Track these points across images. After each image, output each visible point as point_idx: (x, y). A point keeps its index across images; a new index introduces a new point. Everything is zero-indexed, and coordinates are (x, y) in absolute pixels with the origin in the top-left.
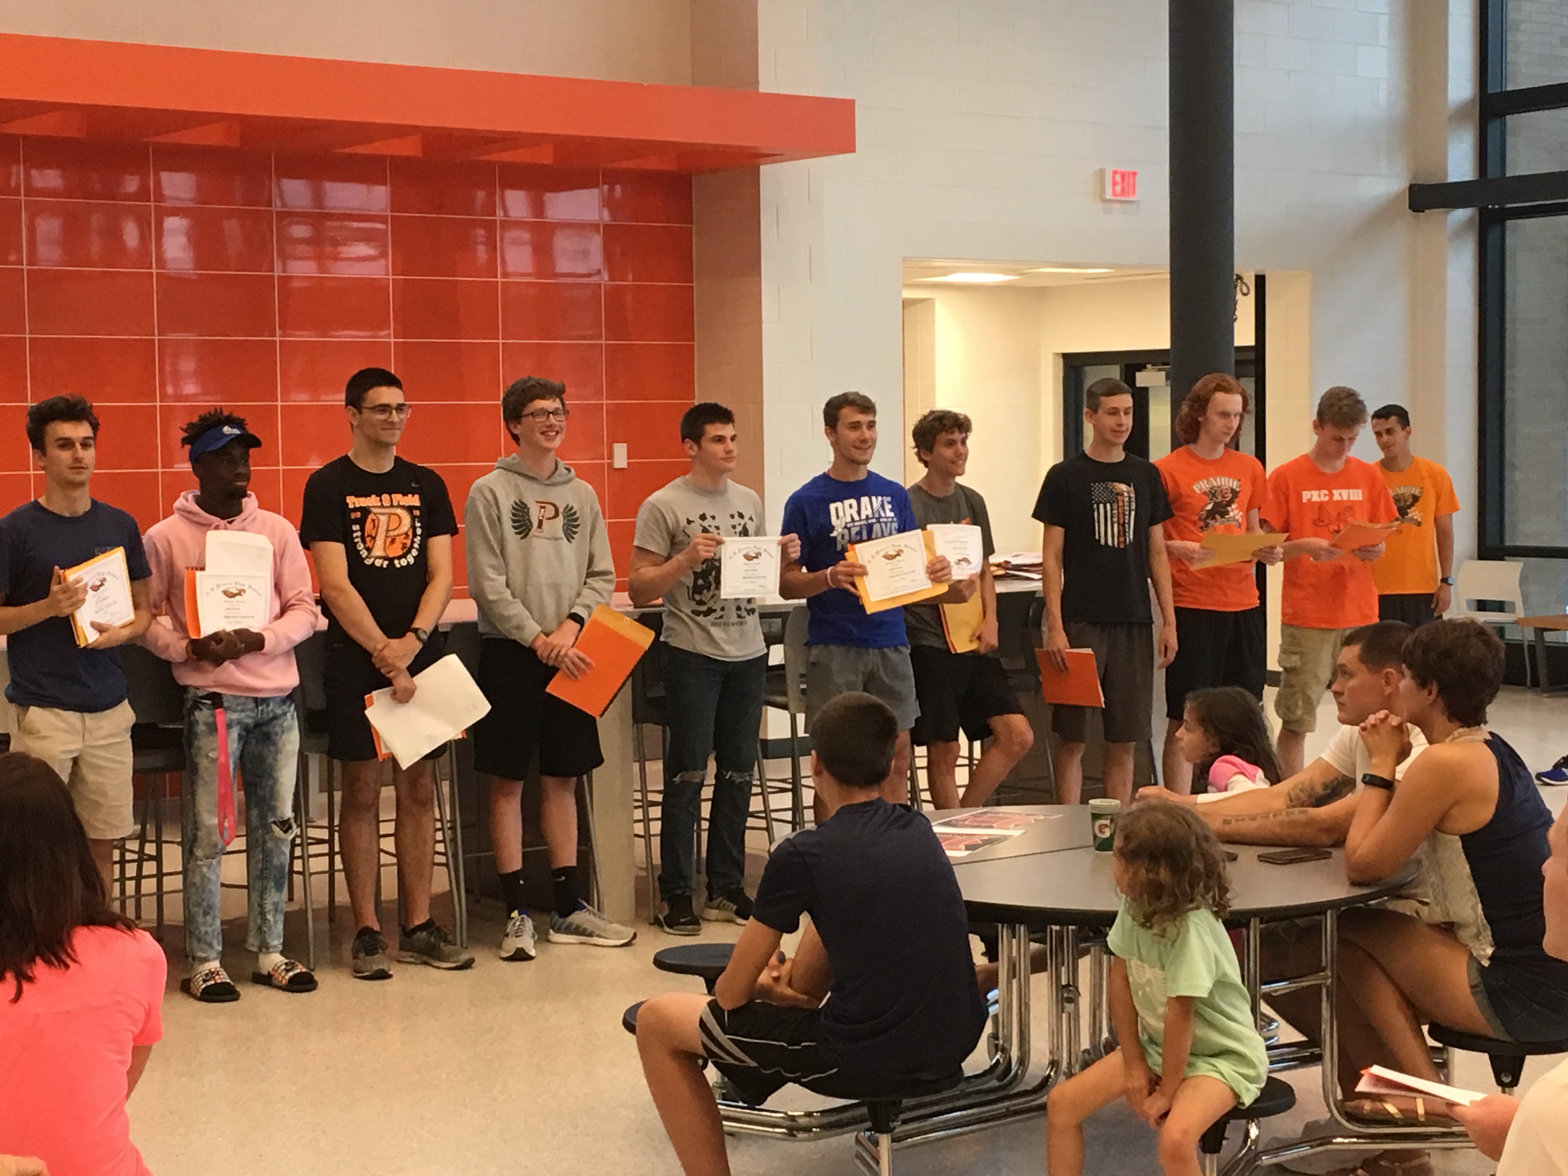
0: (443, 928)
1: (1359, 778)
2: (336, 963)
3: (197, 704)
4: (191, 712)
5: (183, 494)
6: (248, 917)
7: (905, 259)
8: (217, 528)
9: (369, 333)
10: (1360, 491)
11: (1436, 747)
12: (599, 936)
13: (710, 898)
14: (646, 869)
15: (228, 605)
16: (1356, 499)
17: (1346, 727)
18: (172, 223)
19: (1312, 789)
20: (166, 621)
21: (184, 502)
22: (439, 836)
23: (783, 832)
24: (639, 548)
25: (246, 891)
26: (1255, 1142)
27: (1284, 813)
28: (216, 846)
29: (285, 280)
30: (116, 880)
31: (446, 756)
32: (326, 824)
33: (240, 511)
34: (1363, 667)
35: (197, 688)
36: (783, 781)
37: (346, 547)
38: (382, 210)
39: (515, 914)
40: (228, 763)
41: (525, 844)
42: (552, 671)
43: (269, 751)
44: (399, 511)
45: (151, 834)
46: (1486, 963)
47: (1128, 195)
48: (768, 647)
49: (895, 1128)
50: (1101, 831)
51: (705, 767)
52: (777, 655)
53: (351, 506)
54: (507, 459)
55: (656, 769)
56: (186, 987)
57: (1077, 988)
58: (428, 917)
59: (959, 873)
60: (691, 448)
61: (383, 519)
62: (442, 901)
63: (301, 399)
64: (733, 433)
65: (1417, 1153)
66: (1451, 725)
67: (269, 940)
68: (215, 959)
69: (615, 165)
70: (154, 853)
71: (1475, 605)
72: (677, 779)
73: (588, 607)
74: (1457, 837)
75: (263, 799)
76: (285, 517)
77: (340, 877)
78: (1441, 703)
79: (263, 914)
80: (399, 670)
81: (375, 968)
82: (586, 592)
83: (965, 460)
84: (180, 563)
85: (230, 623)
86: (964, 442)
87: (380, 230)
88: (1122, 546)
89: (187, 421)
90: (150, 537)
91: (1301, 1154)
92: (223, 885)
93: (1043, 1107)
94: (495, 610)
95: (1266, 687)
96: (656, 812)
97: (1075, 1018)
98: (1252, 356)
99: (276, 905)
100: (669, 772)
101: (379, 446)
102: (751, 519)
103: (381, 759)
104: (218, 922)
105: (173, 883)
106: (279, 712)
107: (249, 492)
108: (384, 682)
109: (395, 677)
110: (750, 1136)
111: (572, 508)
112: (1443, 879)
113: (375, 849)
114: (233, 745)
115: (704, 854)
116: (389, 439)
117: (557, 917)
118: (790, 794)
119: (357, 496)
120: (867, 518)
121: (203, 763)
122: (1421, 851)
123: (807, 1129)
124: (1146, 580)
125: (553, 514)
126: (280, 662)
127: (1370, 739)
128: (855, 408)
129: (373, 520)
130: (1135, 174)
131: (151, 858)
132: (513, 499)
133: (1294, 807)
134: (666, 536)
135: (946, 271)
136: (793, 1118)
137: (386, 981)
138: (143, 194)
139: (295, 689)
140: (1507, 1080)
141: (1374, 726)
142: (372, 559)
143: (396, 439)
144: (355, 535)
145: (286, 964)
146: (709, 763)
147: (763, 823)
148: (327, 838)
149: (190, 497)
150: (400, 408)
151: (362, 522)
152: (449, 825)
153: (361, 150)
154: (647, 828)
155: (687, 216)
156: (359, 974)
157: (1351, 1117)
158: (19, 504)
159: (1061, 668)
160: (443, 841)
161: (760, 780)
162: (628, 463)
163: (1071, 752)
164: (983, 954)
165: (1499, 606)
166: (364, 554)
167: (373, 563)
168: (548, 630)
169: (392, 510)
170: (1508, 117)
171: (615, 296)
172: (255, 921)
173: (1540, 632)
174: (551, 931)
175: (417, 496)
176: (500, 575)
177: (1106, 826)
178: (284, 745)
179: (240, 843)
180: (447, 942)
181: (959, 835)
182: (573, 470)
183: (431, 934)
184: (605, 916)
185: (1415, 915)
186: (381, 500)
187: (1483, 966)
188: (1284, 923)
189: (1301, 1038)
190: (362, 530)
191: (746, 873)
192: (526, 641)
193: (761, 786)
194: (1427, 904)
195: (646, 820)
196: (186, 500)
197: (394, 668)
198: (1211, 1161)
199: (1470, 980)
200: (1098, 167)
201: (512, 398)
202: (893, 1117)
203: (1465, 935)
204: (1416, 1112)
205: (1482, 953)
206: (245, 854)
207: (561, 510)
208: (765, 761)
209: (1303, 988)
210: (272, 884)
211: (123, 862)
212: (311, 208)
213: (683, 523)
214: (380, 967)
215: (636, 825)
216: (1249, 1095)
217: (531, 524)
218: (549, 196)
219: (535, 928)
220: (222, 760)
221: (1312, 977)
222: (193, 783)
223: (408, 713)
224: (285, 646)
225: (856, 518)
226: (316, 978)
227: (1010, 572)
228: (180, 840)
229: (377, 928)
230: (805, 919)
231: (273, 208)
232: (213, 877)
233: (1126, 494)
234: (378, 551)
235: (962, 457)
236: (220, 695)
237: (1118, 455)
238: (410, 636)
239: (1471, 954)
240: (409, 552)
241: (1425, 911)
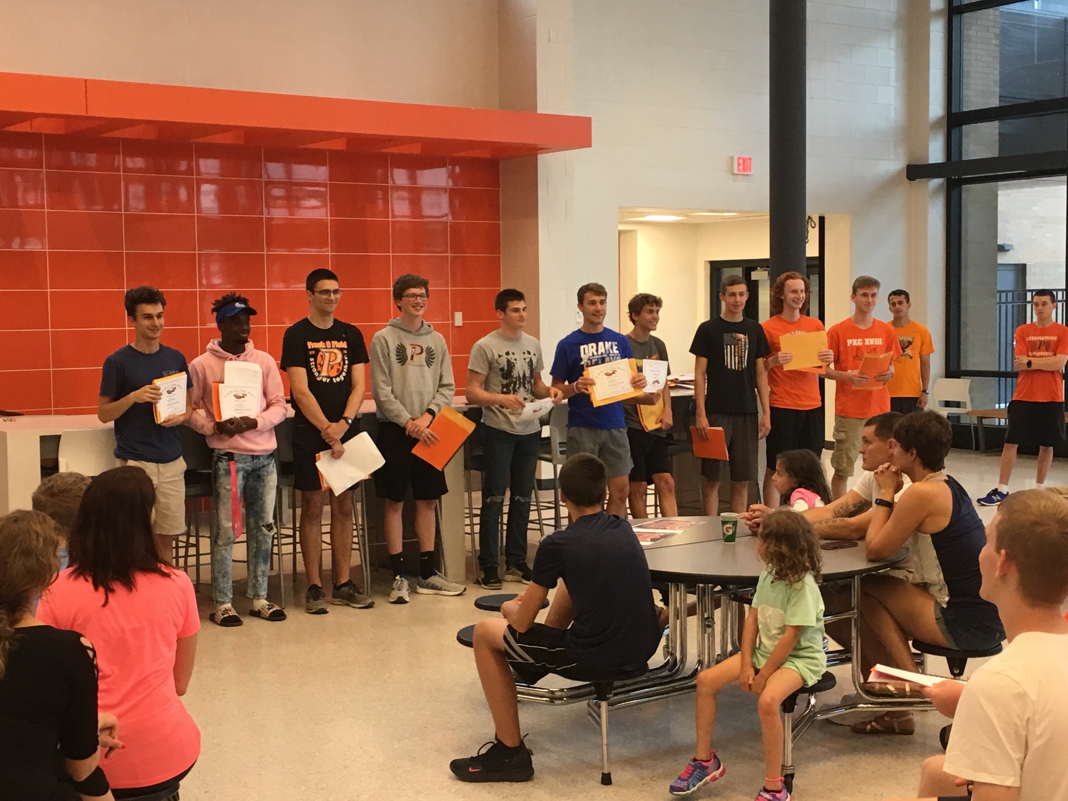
0: (357, 585)
1: (874, 501)
2: (297, 605)
3: (219, 459)
4: (216, 463)
5: (212, 340)
6: (248, 579)
7: (620, 208)
8: (231, 359)
9: (318, 250)
10: (881, 339)
11: (917, 484)
12: (445, 590)
13: (508, 569)
14: (472, 552)
15: (237, 403)
16: (878, 344)
17: (867, 472)
18: (206, 188)
19: (847, 507)
20: (202, 412)
21: (212, 345)
22: (355, 533)
23: (549, 531)
24: (472, 371)
25: (246, 564)
26: (813, 706)
27: (831, 521)
28: (229, 539)
29: (270, 220)
30: (174, 558)
31: (359, 489)
32: (292, 527)
33: (244, 350)
34: (877, 438)
35: (219, 450)
36: (550, 503)
37: (307, 370)
38: (324, 180)
39: (398, 577)
40: (237, 492)
41: (404, 538)
42: (416, 441)
43: (260, 485)
44: (336, 351)
45: (193, 533)
46: (945, 606)
47: (747, 171)
48: (541, 427)
49: (609, 698)
50: (727, 531)
51: (504, 494)
52: (546, 432)
53: (309, 347)
54: (395, 320)
55: (477, 496)
56: (212, 618)
57: (713, 619)
58: (348, 579)
59: (647, 554)
60: (501, 314)
61: (327, 355)
62: (357, 570)
63: (279, 287)
64: (524, 306)
65: (904, 713)
66: (926, 472)
67: (259, 592)
68: (228, 602)
69: (456, 155)
70: (195, 543)
71: (944, 404)
72: (488, 500)
73: (438, 405)
74: (929, 535)
75: (257, 512)
76: (269, 353)
77: (299, 557)
78: (918, 459)
79: (256, 577)
80: (336, 440)
81: (319, 607)
82: (438, 396)
83: (657, 322)
84: (210, 380)
85: (238, 413)
86: (657, 311)
87: (322, 191)
88: (740, 370)
89: (215, 299)
90: (193, 365)
91: (840, 713)
92: (234, 561)
93: (695, 686)
94: (385, 407)
95: (824, 450)
96: (477, 520)
97: (712, 635)
98: (817, 262)
99: (263, 572)
100: (484, 497)
101: (324, 313)
102: (534, 355)
103: (323, 490)
104: (231, 582)
105: (206, 559)
106: (266, 463)
107: (249, 340)
108: (326, 446)
109: (334, 445)
110: (531, 703)
111: (431, 348)
112: (921, 559)
113: (319, 541)
114: (240, 482)
115: (504, 544)
116: (330, 310)
117: (421, 579)
118: (553, 510)
119: (313, 342)
120: (602, 354)
121: (223, 492)
122: (908, 543)
123: (561, 698)
124: (754, 390)
125: (420, 351)
126: (267, 435)
127: (880, 479)
128: (592, 292)
129: (322, 356)
130: (750, 159)
131: (193, 545)
132: (397, 343)
133: (837, 517)
134: (487, 363)
135: (643, 214)
136: (552, 692)
137: (326, 615)
138: (189, 171)
139: (274, 450)
140: (957, 672)
141: (882, 472)
142: (321, 378)
143: (334, 309)
144: (311, 364)
145: (268, 605)
146: (507, 493)
147: (537, 527)
148: (292, 534)
149: (216, 342)
150: (336, 292)
151: (315, 356)
152: (361, 527)
153: (311, 146)
154: (472, 529)
155: (496, 183)
156: (309, 611)
157: (868, 692)
158: (119, 347)
159: (704, 437)
160: (357, 536)
161: (536, 502)
162: (463, 323)
163: (713, 486)
164: (661, 600)
165: (957, 404)
166: (316, 374)
167: (322, 380)
168: (414, 418)
169: (332, 350)
170: (963, 126)
171: (455, 228)
172: (251, 581)
173: (980, 419)
174: (418, 587)
175: (345, 342)
176: (388, 386)
177: (730, 528)
178: (268, 482)
179: (243, 537)
180: (360, 593)
181: (647, 533)
182: (432, 326)
183: (350, 589)
184: (448, 579)
185: (905, 579)
186: (326, 345)
187: (943, 607)
188: (831, 583)
189: (840, 648)
190: (315, 361)
191: (528, 555)
192: (402, 423)
193: (537, 505)
194: (912, 572)
195: (472, 525)
196: (213, 344)
197: (332, 439)
198: (789, 718)
199: (936, 615)
200: (730, 155)
201: (397, 286)
202: (609, 692)
203: (933, 590)
204: (905, 689)
205: (942, 600)
206: (245, 544)
207: (424, 349)
208: (539, 492)
209: (841, 620)
210: (262, 560)
211: (177, 548)
212: (285, 179)
213: (496, 357)
214: (322, 607)
215: (466, 527)
216: (812, 681)
217: (407, 357)
218: (419, 172)
219: (409, 585)
220: (234, 490)
221: (846, 614)
222: (217, 503)
223: (340, 465)
224: (270, 426)
225: (595, 354)
226: (285, 613)
227: (678, 384)
228: (209, 535)
229: (320, 585)
230: (560, 581)
231: (263, 179)
232: (228, 557)
233: (743, 340)
234: (324, 373)
235: (656, 320)
236: (232, 453)
237: (739, 318)
238: (342, 421)
239: (937, 601)
240: (341, 373)
241: (910, 576)
